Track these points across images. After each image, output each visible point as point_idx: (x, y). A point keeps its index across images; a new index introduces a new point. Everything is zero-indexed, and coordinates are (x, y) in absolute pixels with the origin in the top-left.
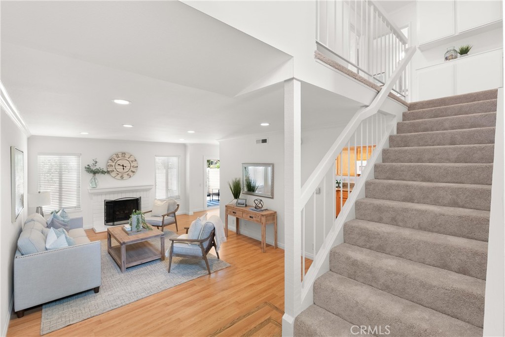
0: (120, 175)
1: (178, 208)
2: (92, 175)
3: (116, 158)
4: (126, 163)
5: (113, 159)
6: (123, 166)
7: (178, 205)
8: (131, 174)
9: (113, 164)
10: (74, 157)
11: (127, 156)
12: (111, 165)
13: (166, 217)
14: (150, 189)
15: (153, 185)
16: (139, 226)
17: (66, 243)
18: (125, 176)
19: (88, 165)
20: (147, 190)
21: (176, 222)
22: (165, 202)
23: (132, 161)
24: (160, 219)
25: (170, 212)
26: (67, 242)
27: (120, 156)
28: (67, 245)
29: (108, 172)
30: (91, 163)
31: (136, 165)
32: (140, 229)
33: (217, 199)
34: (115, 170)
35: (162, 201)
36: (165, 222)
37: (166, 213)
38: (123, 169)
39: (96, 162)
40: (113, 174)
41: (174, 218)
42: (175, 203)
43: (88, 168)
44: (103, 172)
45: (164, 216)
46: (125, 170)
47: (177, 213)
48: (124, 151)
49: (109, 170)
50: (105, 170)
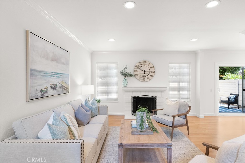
0: (142, 78)
1: (190, 110)
2: (124, 77)
3: (139, 65)
4: (146, 69)
5: (137, 66)
6: (144, 71)
7: (190, 107)
8: (150, 77)
9: (138, 70)
10: (115, 65)
11: (147, 64)
12: (136, 70)
13: (176, 118)
14: (165, 90)
15: (167, 87)
16: (143, 125)
17: (50, 135)
18: (146, 79)
19: (122, 70)
20: (162, 91)
21: (187, 125)
22: (176, 102)
23: (151, 67)
24: (170, 119)
25: (180, 113)
26: (51, 133)
27: (142, 63)
28: (51, 137)
29: (134, 76)
30: (123, 68)
31: (153, 71)
32: (145, 129)
33: (227, 106)
34: (139, 74)
35: (173, 101)
36: (175, 123)
37: (176, 113)
38: (145, 73)
39: (127, 68)
40: (138, 77)
41: (185, 120)
42: (186, 104)
43: (122, 72)
44: (131, 75)
45: (174, 117)
46: (146, 75)
47: (188, 115)
48: (145, 60)
49: (135, 74)
50: (132, 73)
